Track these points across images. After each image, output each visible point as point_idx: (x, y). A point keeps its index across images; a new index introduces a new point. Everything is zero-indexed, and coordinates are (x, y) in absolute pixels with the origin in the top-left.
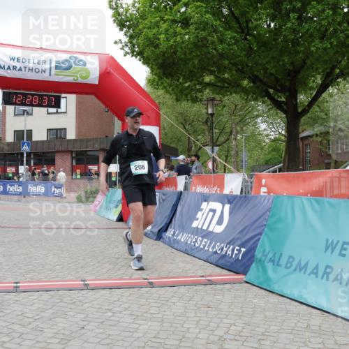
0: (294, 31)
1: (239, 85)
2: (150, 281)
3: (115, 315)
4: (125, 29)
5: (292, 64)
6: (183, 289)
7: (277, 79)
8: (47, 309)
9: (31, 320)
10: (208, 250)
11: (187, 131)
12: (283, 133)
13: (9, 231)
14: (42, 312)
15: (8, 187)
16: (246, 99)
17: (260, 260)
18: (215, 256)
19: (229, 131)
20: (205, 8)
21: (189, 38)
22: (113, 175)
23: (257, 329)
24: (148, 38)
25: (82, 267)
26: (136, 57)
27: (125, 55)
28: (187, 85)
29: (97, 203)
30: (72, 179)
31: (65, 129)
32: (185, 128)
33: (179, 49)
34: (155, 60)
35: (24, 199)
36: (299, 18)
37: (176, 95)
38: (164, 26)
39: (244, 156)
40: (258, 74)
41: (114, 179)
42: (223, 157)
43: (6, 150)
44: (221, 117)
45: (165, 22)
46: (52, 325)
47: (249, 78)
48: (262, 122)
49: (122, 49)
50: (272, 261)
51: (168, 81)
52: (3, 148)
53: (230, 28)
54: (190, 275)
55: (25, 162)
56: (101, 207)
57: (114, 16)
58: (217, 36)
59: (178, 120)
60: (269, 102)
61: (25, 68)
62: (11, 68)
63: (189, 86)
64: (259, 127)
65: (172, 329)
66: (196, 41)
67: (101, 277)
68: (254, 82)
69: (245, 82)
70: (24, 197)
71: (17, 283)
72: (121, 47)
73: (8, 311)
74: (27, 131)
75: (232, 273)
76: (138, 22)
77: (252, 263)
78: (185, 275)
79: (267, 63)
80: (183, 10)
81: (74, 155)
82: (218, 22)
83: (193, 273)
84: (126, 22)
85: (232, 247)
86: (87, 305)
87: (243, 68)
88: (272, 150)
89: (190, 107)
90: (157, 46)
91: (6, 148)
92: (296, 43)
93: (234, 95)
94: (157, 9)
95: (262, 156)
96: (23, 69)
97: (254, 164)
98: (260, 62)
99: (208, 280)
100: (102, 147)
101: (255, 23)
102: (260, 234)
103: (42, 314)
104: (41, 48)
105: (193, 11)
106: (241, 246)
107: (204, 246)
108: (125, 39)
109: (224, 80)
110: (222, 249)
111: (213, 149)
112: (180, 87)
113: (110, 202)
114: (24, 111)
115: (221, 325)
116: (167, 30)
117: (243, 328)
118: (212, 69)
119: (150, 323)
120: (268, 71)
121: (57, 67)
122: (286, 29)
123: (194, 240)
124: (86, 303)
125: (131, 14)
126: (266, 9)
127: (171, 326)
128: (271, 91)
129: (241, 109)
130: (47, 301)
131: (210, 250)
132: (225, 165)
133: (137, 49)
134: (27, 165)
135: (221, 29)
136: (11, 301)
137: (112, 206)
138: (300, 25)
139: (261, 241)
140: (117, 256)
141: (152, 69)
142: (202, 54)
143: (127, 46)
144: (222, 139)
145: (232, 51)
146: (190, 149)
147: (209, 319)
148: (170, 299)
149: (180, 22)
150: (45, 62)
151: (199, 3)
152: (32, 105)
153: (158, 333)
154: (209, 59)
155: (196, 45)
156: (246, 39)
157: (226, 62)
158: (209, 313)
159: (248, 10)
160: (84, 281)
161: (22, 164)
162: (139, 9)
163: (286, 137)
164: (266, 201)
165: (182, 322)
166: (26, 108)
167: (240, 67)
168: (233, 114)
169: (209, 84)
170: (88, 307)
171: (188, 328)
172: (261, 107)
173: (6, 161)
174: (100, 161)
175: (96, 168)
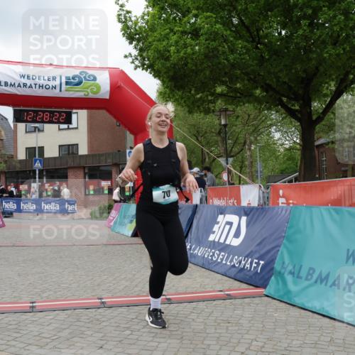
0: (306, 38)
1: (251, 95)
2: (168, 297)
3: (134, 333)
4: (134, 43)
5: (305, 71)
6: (201, 305)
7: (290, 88)
8: (65, 329)
9: (49, 340)
10: (226, 264)
11: (200, 143)
12: (298, 141)
13: (23, 250)
14: (59, 332)
15: (22, 205)
16: (260, 109)
17: (280, 273)
18: (234, 269)
19: (243, 141)
20: (215, 18)
21: (199, 50)
22: (127, 190)
23: (279, 344)
24: (158, 51)
25: (99, 285)
26: (147, 70)
27: (135, 69)
28: (198, 96)
29: (112, 218)
30: (86, 194)
31: (77, 145)
32: (198, 139)
33: (189, 61)
34: (165, 73)
35: (37, 217)
36: (311, 25)
37: (189, 106)
38: (174, 38)
39: (259, 166)
40: (271, 83)
41: (127, 194)
42: (238, 168)
43: (18, 167)
44: (234, 127)
45: (175, 34)
46: (70, 345)
47: (262, 87)
48: (276, 132)
49: (133, 62)
50: (292, 273)
51: (180, 93)
52: (15, 166)
53: (241, 37)
54: (208, 290)
55: (37, 179)
56: (115, 223)
57: (123, 29)
58: (228, 46)
59: (190, 132)
60: (283, 111)
61: (36, 84)
62: (22, 85)
63: (201, 97)
64: (273, 137)
65: (192, 346)
66: (207, 52)
67: (118, 295)
68: (267, 92)
69: (258, 92)
70: (38, 214)
71: (33, 303)
72: (131, 61)
73: (25, 332)
74: (39, 147)
75: (251, 287)
76: (147, 35)
77: (271, 277)
78: (204, 290)
79: (279, 71)
80: (193, 21)
81: (86, 171)
82: (229, 32)
83: (212, 288)
84: (136, 35)
85: (250, 259)
86: (104, 324)
87: (255, 78)
88: (287, 159)
89: (203, 119)
90: (167, 59)
91: (18, 165)
92: (308, 50)
93: (247, 105)
94: (166, 21)
95: (277, 166)
96: (34, 86)
97: (270, 174)
98: (272, 70)
99: (227, 295)
100: (115, 162)
101: (266, 31)
102: (279, 246)
103: (60, 334)
104: (51, 65)
105: (203, 22)
106: (260, 258)
107: (222, 260)
108: (135, 52)
109: (236, 90)
110: (240, 262)
111: (227, 160)
112: (192, 98)
113: (124, 217)
114: (35, 128)
115: (242, 341)
116: (177, 42)
117: (265, 343)
118: (224, 79)
119: (169, 341)
120: (281, 80)
121: (67, 83)
122: (297, 36)
123: (211, 254)
124: (103, 321)
125: (140, 27)
126: (276, 17)
127: (191, 343)
128: (285, 99)
129: (255, 119)
130: (64, 320)
131: (228, 263)
132: (240, 177)
133: (147, 62)
134: (39, 182)
135: (232, 39)
136: (26, 321)
137: (126, 221)
138: (312, 32)
139: (279, 253)
140: (134, 272)
141: (163, 82)
142: (213, 65)
143: (137, 59)
144: (236, 150)
145: (244, 61)
146: (203, 161)
147: (229, 335)
148: (189, 315)
149: (190, 33)
150: (54, 79)
151: (209, 14)
152: (43, 122)
153: (178, 350)
154: (220, 70)
155: (206, 56)
156: (257, 48)
157: (239, 72)
158: (230, 328)
159: (258, 19)
160: (101, 299)
161: (35, 182)
162: (148, 21)
163: (300, 145)
164: (284, 212)
165: (202, 339)
166: (37, 125)
167: (252, 77)
168: (246, 124)
169: (221, 95)
170: (106, 326)
171: (209, 345)
172: (274, 116)
173: (18, 179)
174: (113, 176)
175: (109, 183)
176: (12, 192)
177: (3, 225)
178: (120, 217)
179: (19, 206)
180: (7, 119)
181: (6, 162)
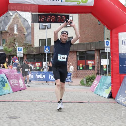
13: (38, 104)
15: (36, 75)
22: (104, 67)
29: (94, 85)
30: (77, 70)
31: (72, 37)
35: (47, 83)
41: (105, 69)
43: (35, 52)
52: (33, 51)
55: (47, 59)
56: (97, 89)
70: (47, 82)
74: (47, 39)
81: (78, 54)
91: (35, 50)
100: (96, 48)
113: (103, 85)
114: (45, 26)
134: (48, 61)
137: (104, 87)
140: (110, 122)
152: (51, 22)
161: (45, 61)
166: (46, 24)
173: (35, 59)
174: (95, 58)
175: (93, 62)
176: (31, 67)
177: (25, 89)
178: (100, 85)
179: (34, 76)
180: (27, 21)
181: (27, 48)
